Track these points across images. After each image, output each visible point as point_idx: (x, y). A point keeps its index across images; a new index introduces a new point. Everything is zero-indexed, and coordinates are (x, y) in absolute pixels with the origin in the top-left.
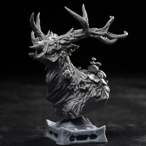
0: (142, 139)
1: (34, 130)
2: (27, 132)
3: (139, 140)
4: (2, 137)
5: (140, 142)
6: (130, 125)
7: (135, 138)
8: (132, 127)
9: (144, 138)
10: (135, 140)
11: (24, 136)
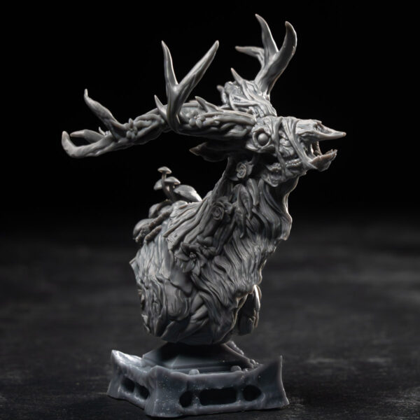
0: (408, 398)
1: (97, 378)
2: (78, 384)
3: (398, 403)
4: (4, 399)
5: (402, 406)
6: (372, 360)
7: (386, 396)
8: (377, 366)
9: (413, 395)
10: (387, 401)
11: (68, 396)
